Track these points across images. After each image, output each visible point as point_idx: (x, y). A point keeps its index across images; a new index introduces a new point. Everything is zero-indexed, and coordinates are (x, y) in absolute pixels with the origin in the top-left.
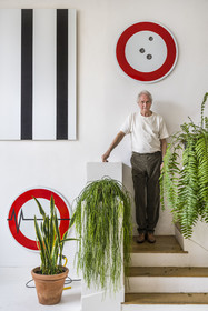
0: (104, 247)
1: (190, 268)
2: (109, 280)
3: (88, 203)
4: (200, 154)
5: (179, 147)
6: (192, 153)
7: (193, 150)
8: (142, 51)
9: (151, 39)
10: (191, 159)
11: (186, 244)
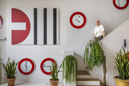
0: (71, 73)
1: (92, 79)
2: (72, 82)
3: (66, 61)
4: (96, 48)
5: (89, 47)
6: (94, 48)
7: (94, 47)
8: (77, 20)
9: (79, 17)
10: (93, 50)
11: (91, 72)
